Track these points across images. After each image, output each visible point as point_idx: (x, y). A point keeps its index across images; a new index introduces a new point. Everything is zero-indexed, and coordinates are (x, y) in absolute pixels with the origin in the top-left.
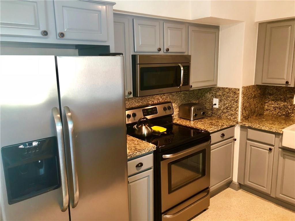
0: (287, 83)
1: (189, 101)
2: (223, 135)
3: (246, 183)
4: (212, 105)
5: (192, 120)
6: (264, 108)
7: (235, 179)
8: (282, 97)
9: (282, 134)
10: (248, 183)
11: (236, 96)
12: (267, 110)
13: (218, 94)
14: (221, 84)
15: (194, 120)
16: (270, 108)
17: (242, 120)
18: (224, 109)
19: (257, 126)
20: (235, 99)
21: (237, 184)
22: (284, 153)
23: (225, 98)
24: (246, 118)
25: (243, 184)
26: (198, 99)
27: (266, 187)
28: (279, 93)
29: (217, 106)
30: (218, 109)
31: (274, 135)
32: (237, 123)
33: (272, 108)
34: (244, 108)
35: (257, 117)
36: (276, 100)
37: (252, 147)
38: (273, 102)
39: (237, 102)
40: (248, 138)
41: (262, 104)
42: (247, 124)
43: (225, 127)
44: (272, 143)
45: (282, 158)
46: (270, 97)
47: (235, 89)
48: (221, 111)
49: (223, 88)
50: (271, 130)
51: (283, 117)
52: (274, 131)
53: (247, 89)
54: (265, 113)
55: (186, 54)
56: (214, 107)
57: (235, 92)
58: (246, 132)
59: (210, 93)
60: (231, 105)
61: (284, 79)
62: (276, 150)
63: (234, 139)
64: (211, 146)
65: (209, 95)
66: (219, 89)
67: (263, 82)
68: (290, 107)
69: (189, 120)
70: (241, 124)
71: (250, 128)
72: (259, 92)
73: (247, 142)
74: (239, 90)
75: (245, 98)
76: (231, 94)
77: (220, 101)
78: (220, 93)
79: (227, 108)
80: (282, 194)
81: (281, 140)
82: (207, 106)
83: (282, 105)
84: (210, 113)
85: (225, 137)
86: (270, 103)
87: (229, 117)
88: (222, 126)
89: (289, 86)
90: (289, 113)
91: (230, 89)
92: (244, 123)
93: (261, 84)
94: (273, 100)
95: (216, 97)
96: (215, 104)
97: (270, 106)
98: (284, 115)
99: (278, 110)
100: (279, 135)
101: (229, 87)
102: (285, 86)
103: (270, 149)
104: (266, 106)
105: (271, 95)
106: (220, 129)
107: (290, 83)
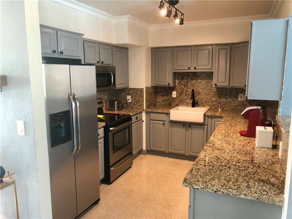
0: (169, 84)
1: (111, 98)
2: (137, 118)
3: (151, 149)
4: (127, 100)
5: (116, 110)
6: (156, 101)
7: (144, 148)
8: (166, 93)
9: (170, 113)
10: (153, 148)
11: (142, 93)
12: (158, 102)
13: (130, 92)
14: (131, 86)
15: (117, 110)
16: (160, 101)
17: (146, 108)
18: (134, 102)
19: (156, 111)
20: (141, 95)
21: (146, 150)
22: (172, 124)
23: (135, 95)
24: (148, 107)
25: (149, 150)
26: (116, 97)
27: (163, 147)
28: (164, 91)
29: (130, 101)
30: (130, 103)
31: (165, 115)
32: (144, 110)
33: (161, 101)
34: (147, 101)
35: (154, 107)
36: (163, 96)
37: (154, 124)
38: (161, 97)
39: (143, 97)
40: (151, 119)
41: (155, 99)
42: (149, 110)
43: (138, 112)
44: (164, 120)
45: (170, 127)
46: (159, 94)
47: (141, 89)
48: (132, 104)
49: (133, 89)
50: (164, 112)
51: (168, 105)
52: (165, 112)
53: (147, 88)
54: (157, 105)
55: (112, 65)
56: (128, 101)
57: (141, 90)
58: (149, 116)
59: (124, 92)
60: (139, 99)
61: (167, 82)
62: (167, 123)
63: (142, 121)
64: (132, 125)
65: (123, 94)
66: (131, 89)
67: (156, 84)
68: (170, 99)
69: (114, 110)
70: (146, 111)
71: (151, 112)
72: (154, 91)
73: (150, 122)
74: (143, 89)
75: (147, 94)
76: (139, 92)
77: (132, 97)
78: (131, 92)
79: (136, 101)
80: (172, 149)
81: (169, 117)
82: (123, 101)
83: (166, 98)
84: (125, 106)
85: (138, 119)
86: (160, 97)
87: (138, 107)
88: (137, 112)
89: (170, 86)
90: (170, 103)
91: (138, 89)
92: (148, 110)
93: (154, 86)
94: (161, 96)
95: (129, 95)
96: (129, 100)
97: (160, 99)
98: (168, 104)
99: (164, 102)
100: (168, 114)
101: (137, 88)
102: (168, 86)
103: (164, 123)
104: (158, 100)
105: (160, 92)
106: (135, 114)
107: (170, 84)
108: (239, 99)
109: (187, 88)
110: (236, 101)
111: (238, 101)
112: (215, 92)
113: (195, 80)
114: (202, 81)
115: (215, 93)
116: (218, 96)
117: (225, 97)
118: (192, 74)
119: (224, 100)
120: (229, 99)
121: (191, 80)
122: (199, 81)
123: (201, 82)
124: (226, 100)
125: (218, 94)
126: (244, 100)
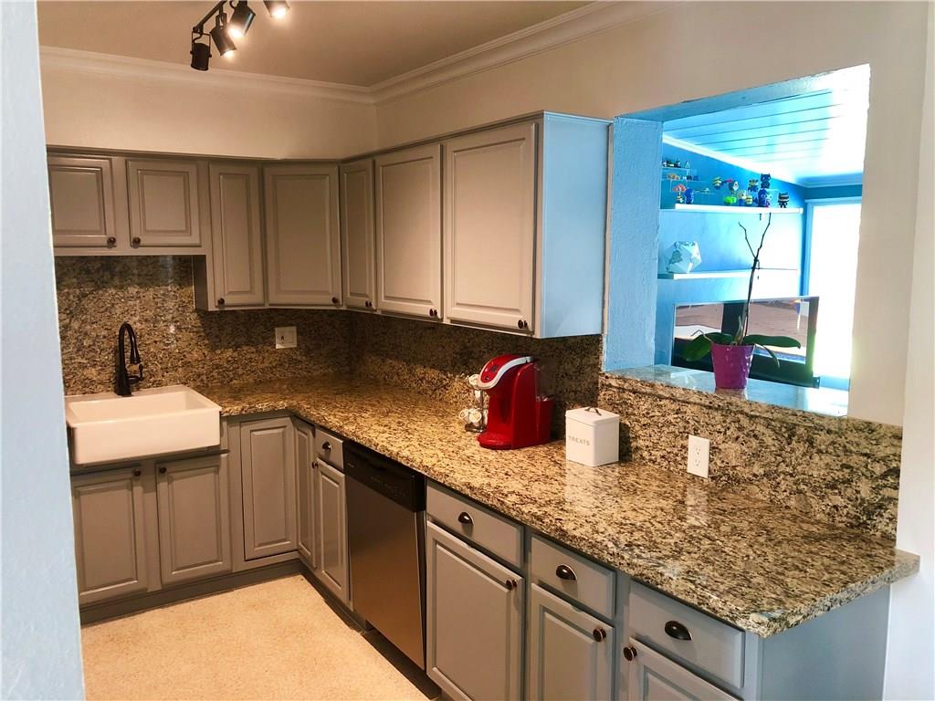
108: (278, 346)
109: (84, 322)
110: (267, 351)
111: (275, 352)
112: (195, 329)
113: (115, 287)
114: (142, 290)
115: (197, 333)
116: (207, 342)
117: (233, 343)
118: (98, 265)
119: (229, 353)
120: (245, 348)
121: (98, 288)
122: (133, 290)
123: (141, 295)
124: (236, 354)
125: (207, 335)
126: (292, 346)
